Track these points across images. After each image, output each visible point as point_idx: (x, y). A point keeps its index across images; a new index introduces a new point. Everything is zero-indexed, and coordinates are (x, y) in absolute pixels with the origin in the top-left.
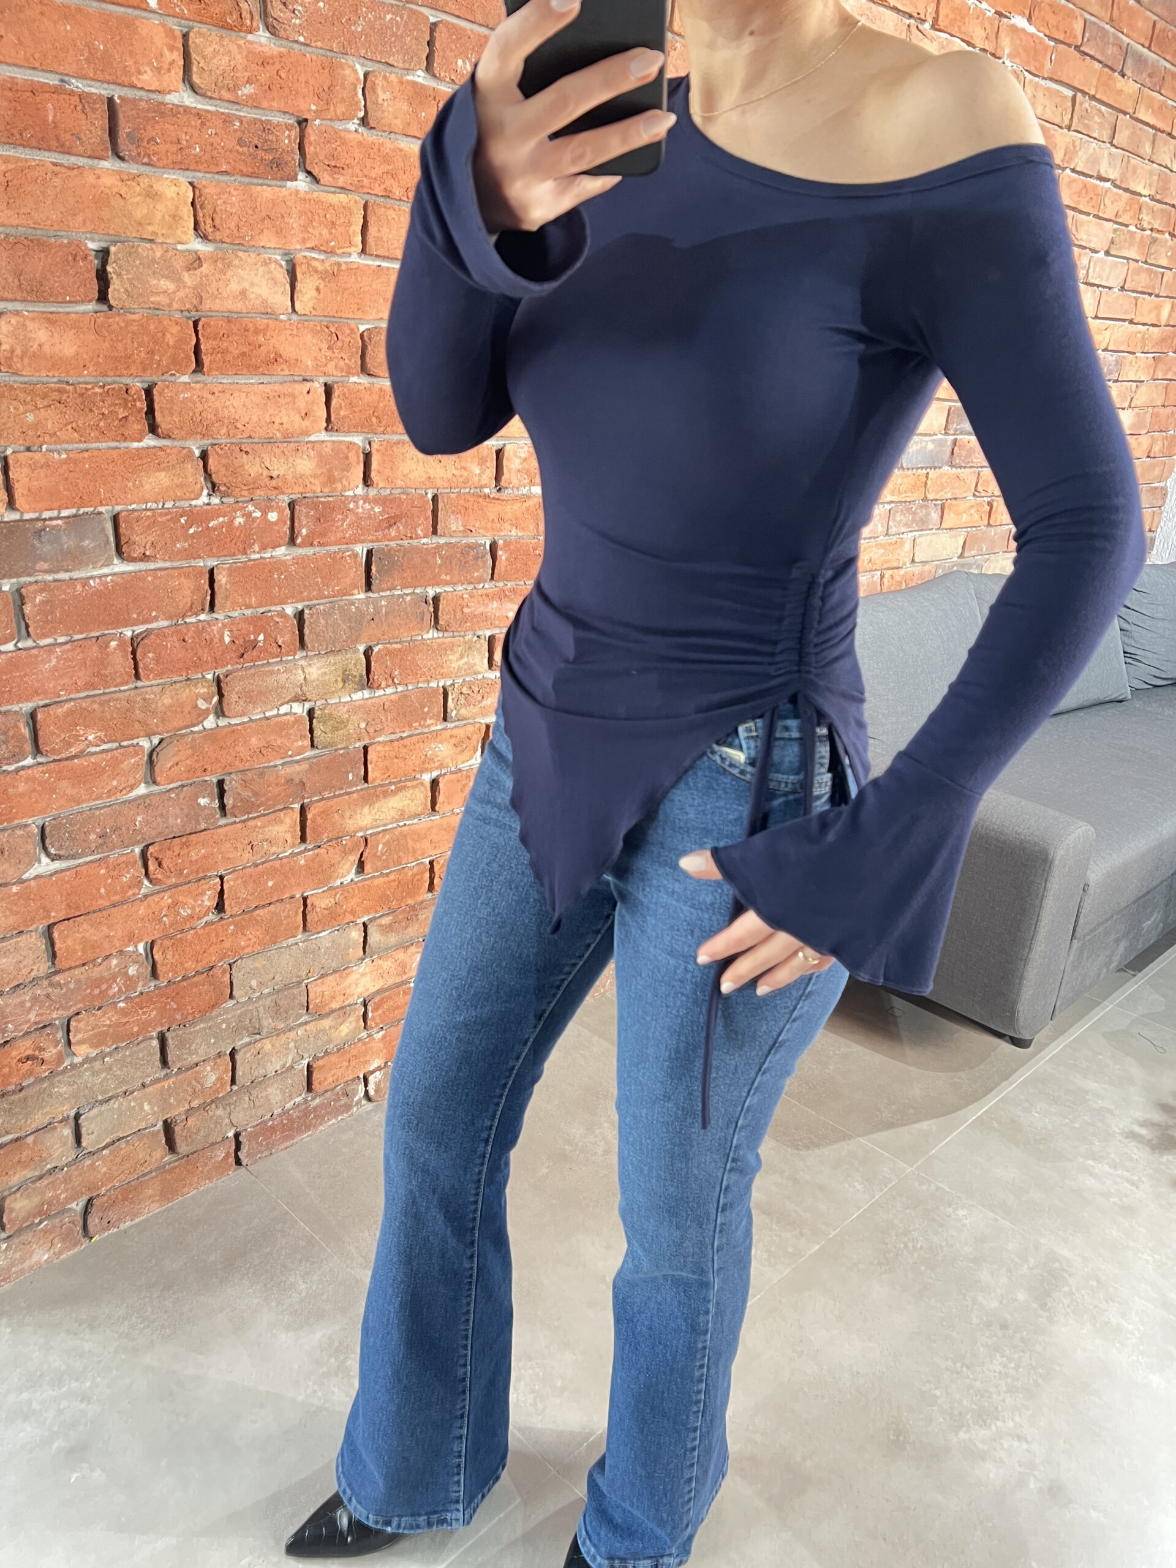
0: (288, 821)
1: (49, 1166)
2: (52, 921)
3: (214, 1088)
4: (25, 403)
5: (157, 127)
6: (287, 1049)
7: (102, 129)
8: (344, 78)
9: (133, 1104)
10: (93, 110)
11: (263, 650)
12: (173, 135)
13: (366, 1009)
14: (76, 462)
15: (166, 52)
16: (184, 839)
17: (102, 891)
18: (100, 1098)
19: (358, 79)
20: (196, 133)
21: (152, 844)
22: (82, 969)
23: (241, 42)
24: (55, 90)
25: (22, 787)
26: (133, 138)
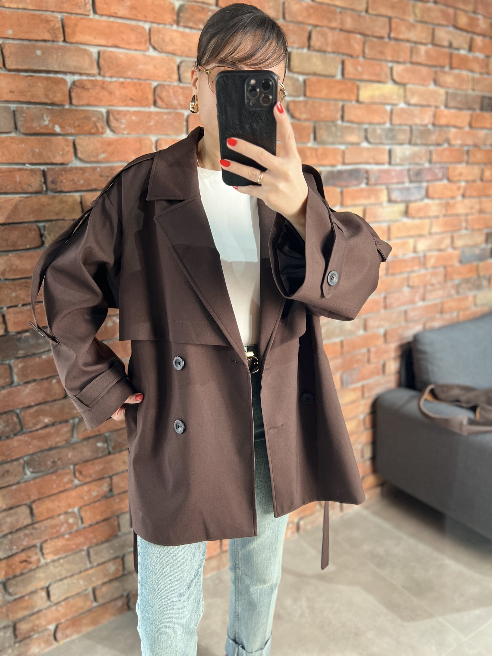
1: (36, 610)
2: (32, 500)
3: (114, 573)
4: (11, 289)
5: (64, 176)
7: (41, 181)
8: (146, 144)
9: (75, 581)
10: (36, 174)
12: (71, 179)
15: (66, 148)
16: (92, 462)
17: (55, 486)
18: (59, 578)
19: (152, 143)
20: (81, 176)
21: (77, 464)
22: (47, 521)
23: (98, 138)
24: (20, 170)
25: (16, 444)
26: (53, 182)
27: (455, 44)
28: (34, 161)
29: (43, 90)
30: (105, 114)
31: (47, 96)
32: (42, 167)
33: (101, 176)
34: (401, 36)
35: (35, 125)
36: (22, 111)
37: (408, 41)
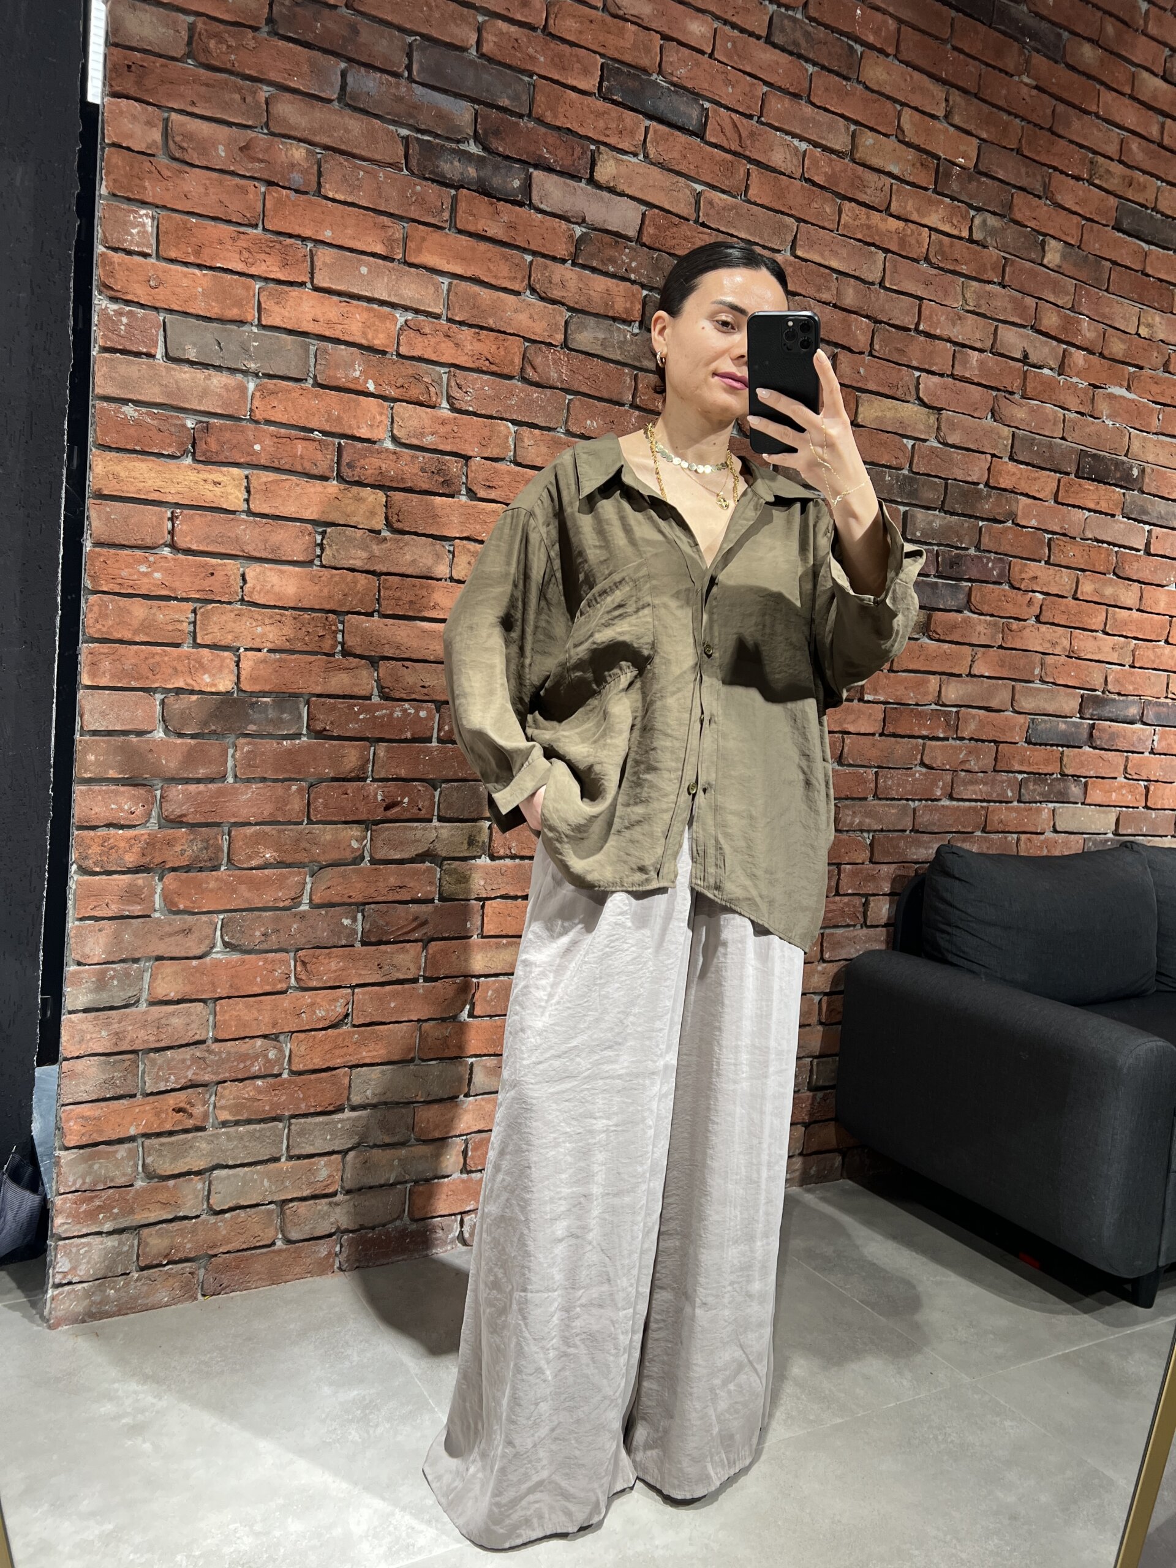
0: (412, 952)
1: (181, 1214)
2: (217, 996)
3: (325, 1183)
4: (257, 620)
5: (367, 460)
6: (392, 1165)
7: (333, 460)
8: (500, 432)
9: (255, 1177)
10: (327, 449)
11: (405, 810)
12: (377, 465)
13: (466, 1147)
14: (285, 661)
15: (378, 417)
16: (327, 951)
17: (258, 979)
18: (231, 1163)
19: (510, 433)
20: (392, 464)
21: (302, 949)
22: (232, 1043)
24: (304, 438)
25: (212, 885)
26: (350, 465)
27: (1033, 359)
28: (328, 429)
29: (360, 324)
30: (445, 377)
31: (364, 333)
32: (337, 441)
33: (423, 470)
34: (938, 332)
35: (340, 374)
36: (326, 351)
37: (949, 340)
